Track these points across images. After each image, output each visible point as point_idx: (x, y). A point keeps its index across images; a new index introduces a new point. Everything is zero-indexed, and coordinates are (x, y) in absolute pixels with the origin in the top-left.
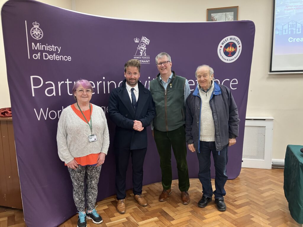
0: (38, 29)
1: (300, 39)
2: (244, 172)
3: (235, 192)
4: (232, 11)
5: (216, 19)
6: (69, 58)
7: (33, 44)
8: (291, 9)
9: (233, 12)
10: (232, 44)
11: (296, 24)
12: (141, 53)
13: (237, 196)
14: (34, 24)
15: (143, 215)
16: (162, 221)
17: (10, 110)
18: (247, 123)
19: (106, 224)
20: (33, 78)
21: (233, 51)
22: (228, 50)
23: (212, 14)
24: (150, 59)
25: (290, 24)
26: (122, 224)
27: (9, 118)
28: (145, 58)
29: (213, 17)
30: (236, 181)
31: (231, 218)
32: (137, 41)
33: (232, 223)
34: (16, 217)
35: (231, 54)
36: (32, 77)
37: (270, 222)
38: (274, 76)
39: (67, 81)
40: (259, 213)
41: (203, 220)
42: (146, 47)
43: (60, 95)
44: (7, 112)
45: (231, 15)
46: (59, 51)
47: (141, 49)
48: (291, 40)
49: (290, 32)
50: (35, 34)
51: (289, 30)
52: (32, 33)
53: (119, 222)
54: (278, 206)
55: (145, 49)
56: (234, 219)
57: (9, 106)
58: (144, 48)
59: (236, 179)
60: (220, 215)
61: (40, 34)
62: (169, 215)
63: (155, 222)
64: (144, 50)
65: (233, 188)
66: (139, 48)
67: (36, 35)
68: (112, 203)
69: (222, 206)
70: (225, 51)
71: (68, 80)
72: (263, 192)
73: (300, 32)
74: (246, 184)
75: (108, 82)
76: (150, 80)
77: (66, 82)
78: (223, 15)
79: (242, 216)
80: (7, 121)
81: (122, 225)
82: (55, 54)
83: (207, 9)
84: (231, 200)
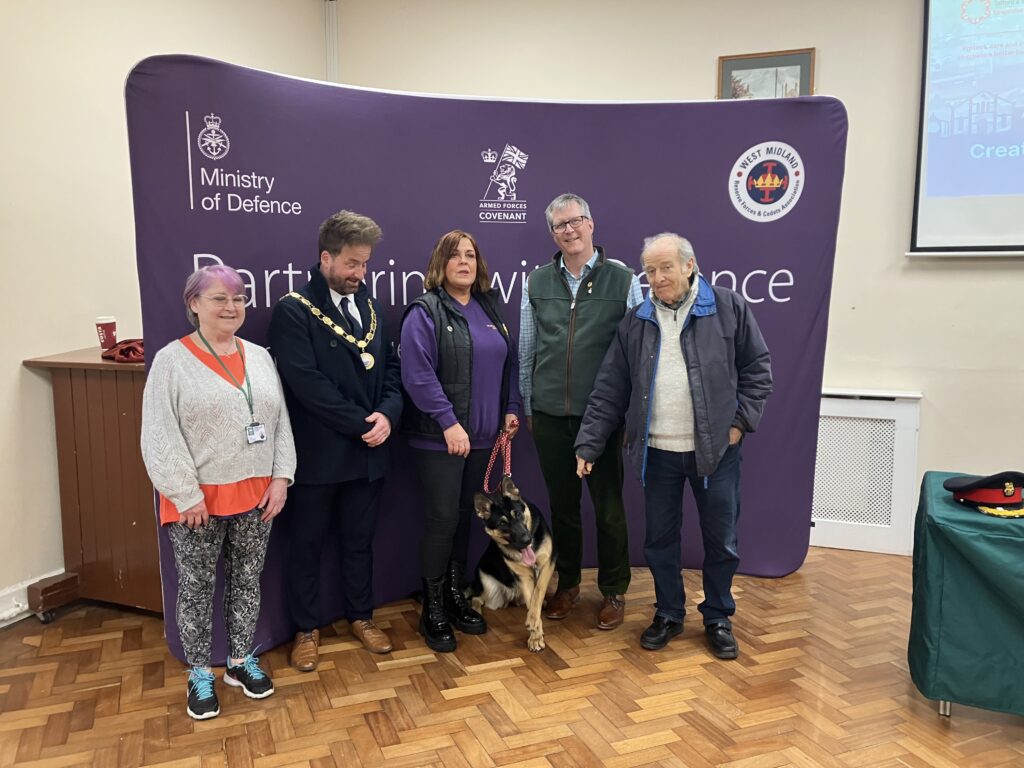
0: (217, 132)
1: (1008, 150)
2: (821, 559)
3: (772, 612)
4: (796, 64)
5: (745, 88)
6: (296, 208)
7: (203, 170)
8: (978, 56)
9: (799, 67)
10: (773, 167)
11: (996, 101)
12: (501, 192)
13: (773, 621)
14: (208, 120)
15: (485, 649)
16: (535, 669)
17: (142, 345)
18: (826, 407)
19: (378, 664)
20: (200, 259)
21: (775, 186)
22: (759, 183)
23: (735, 73)
24: (527, 211)
25: (975, 101)
26: (421, 668)
27: (137, 365)
28: (513, 206)
29: (738, 81)
30: (788, 582)
31: (734, 674)
32: (489, 158)
33: (732, 685)
34: (144, 633)
35: (770, 197)
36: (196, 257)
37: (845, 692)
38: (926, 263)
39: (287, 270)
40: (823, 668)
41: (651, 673)
42: (515, 176)
43: (268, 305)
44: (134, 350)
45: (792, 76)
46: (270, 187)
47: (502, 181)
48: (977, 151)
49: (974, 127)
50: (210, 144)
51: (973, 121)
52: (203, 142)
53: (414, 662)
54: (889, 654)
55: (514, 180)
56: (741, 677)
57: (139, 335)
58: (510, 178)
59: (790, 576)
60: (704, 665)
61: (221, 145)
62: (557, 656)
63: (514, 669)
64: (511, 183)
65: (771, 599)
66: (496, 177)
67: (212, 148)
68: (405, 618)
69: (728, 646)
70: (753, 186)
71: (290, 265)
72: (857, 616)
73: (1008, 128)
74: (813, 592)
75: (404, 273)
76: (528, 269)
77: (285, 272)
78: (768, 76)
79: (769, 671)
80: (133, 372)
81: (421, 670)
82: (257, 197)
83: (721, 58)
84: (750, 631)
